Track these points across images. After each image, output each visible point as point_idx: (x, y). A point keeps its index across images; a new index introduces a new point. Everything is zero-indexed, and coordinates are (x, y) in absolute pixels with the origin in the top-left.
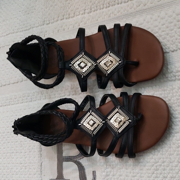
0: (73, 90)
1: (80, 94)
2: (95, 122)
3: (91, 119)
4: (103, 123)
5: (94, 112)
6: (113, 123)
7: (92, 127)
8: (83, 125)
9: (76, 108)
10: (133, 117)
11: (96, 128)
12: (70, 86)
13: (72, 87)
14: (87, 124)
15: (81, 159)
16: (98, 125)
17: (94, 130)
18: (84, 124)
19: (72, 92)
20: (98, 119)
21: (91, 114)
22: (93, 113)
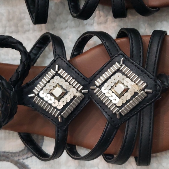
0: (12, 23)
1: (27, 33)
2: (65, 90)
3: (58, 85)
4: (84, 93)
5: (63, 70)
6: (107, 95)
7: (59, 101)
8: (39, 96)
9: (24, 59)
10: (156, 82)
11: (68, 104)
12: (5, 14)
13: (11, 17)
14: (49, 95)
15: (27, 158)
16: (72, 97)
17: (65, 107)
18: (41, 95)
19: (10, 27)
20: (72, 85)
21: (57, 74)
22: (62, 72)
